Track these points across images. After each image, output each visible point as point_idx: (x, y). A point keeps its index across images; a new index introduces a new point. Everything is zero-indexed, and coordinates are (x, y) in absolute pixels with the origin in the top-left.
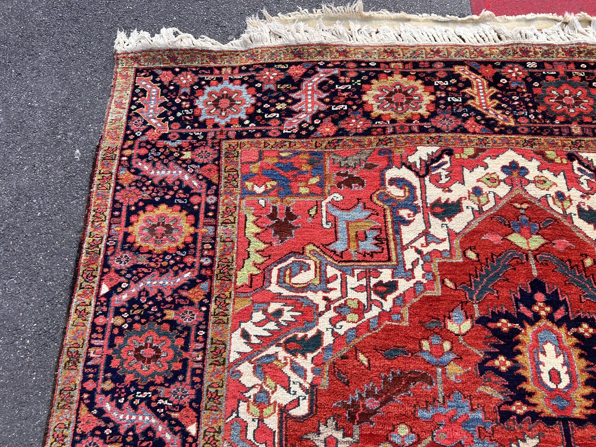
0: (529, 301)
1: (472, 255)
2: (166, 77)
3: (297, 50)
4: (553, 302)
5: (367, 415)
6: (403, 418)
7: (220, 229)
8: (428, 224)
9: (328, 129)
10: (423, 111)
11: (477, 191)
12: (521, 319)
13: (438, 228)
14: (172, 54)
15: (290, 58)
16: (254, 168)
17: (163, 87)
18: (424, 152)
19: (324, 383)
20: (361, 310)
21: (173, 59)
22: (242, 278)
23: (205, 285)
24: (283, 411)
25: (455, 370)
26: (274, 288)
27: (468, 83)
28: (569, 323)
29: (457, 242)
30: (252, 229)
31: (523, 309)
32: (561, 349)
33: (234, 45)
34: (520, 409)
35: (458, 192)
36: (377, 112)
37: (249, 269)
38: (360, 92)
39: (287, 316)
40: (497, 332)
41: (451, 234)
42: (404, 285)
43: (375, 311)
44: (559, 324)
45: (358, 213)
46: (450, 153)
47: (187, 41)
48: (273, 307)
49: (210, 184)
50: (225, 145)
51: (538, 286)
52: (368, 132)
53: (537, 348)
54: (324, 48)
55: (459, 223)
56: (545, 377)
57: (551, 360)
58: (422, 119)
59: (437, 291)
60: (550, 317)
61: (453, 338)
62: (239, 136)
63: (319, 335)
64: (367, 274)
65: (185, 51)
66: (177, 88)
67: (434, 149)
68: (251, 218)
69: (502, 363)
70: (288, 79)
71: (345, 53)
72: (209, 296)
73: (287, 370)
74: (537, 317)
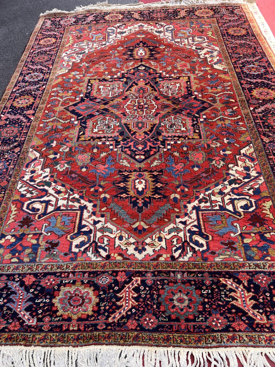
0: (138, 44)
1: (127, 39)
2: (53, 19)
3: (89, 11)
4: (144, 44)
5: (94, 61)
6: (102, 61)
7: (63, 40)
8: (116, 35)
9: (94, 22)
10: (120, 19)
11: (130, 30)
12: (136, 47)
13: (119, 36)
14: (55, 14)
15: (87, 13)
16: (73, 30)
17: (52, 21)
18: (118, 25)
19: (85, 58)
20: (96, 48)
21: (55, 15)
22: (67, 46)
23: (58, 48)
24: (73, 62)
25: (117, 55)
26: (75, 46)
27: (133, 14)
28: (147, 47)
29: (123, 38)
30: (71, 39)
31: (137, 46)
32: (144, 50)
33: (72, 12)
34: (131, 58)
35: (125, 30)
36: (107, 19)
37: (69, 44)
38: (104, 17)
39: (77, 50)
40: (130, 49)
41: (122, 37)
42: (107, 44)
43: (100, 48)
44: (145, 47)
45: (100, 35)
46: (125, 24)
47: (59, 11)
48: (74, 49)
49: (61, 33)
50: (66, 28)
51: (141, 42)
52: (105, 22)
53: (139, 50)
54: (96, 10)
55: (124, 35)
56: (139, 54)
57: (141, 51)
58: (119, 20)
59: (116, 44)
60: (143, 46)
61: (118, 50)
62: (70, 26)
63: (85, 52)
64: (99, 43)
65: (58, 13)
66: (55, 21)
67: (121, 24)
68: (71, 37)
69: (129, 53)
70: (86, 16)
71: (102, 11)
72: (58, 50)
73: (76, 57)
74: (140, 46)
